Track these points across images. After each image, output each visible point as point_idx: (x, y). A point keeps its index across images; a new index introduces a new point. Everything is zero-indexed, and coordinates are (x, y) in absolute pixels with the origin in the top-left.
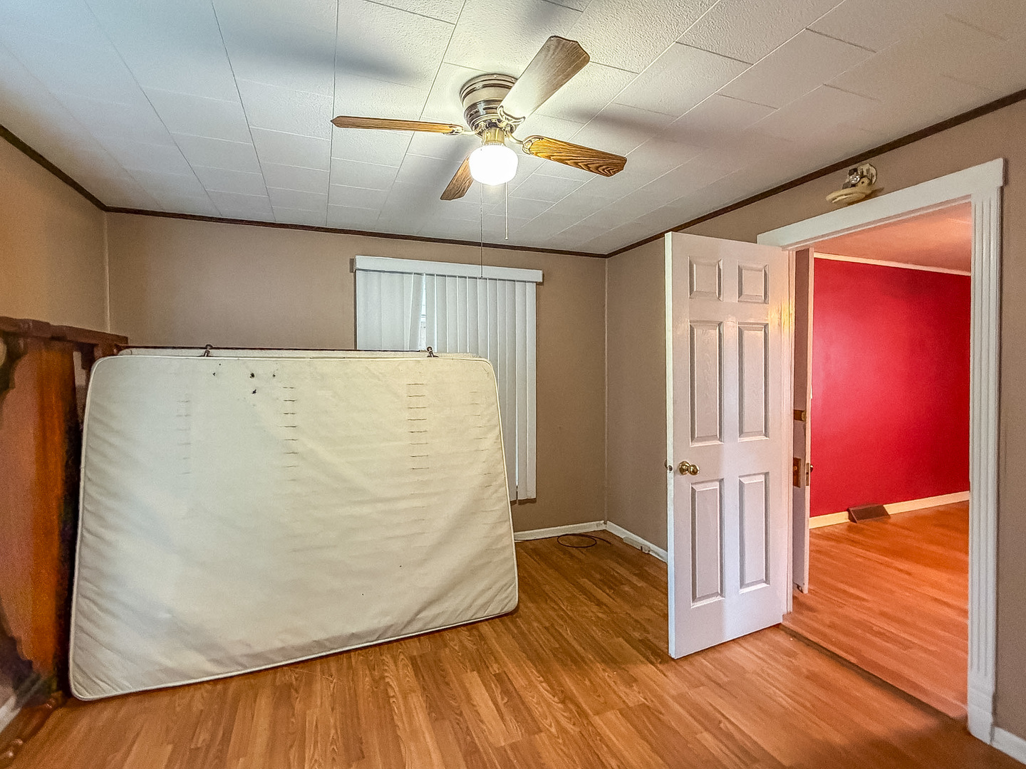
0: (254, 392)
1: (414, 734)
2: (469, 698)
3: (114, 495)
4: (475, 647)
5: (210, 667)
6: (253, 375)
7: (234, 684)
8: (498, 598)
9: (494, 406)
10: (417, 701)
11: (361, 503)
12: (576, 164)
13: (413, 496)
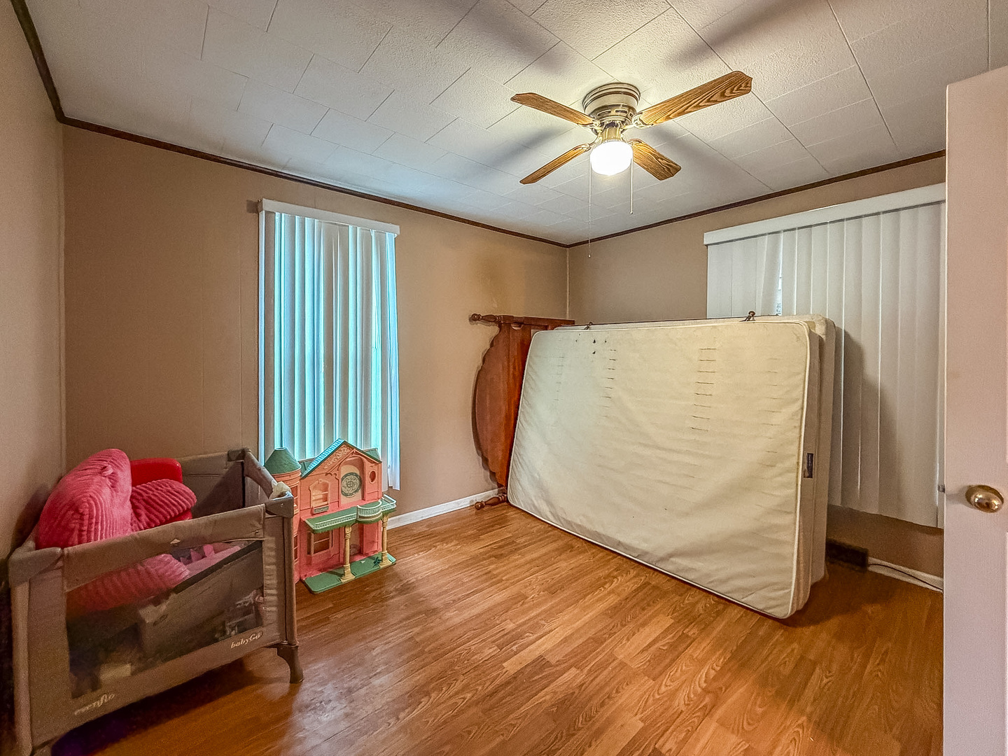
0: (594, 353)
1: (585, 609)
2: (644, 625)
3: (531, 407)
4: (702, 612)
5: (551, 518)
6: (595, 342)
7: (556, 531)
8: (762, 593)
9: (801, 376)
10: (612, 600)
11: (646, 446)
12: (698, 107)
13: (688, 453)
